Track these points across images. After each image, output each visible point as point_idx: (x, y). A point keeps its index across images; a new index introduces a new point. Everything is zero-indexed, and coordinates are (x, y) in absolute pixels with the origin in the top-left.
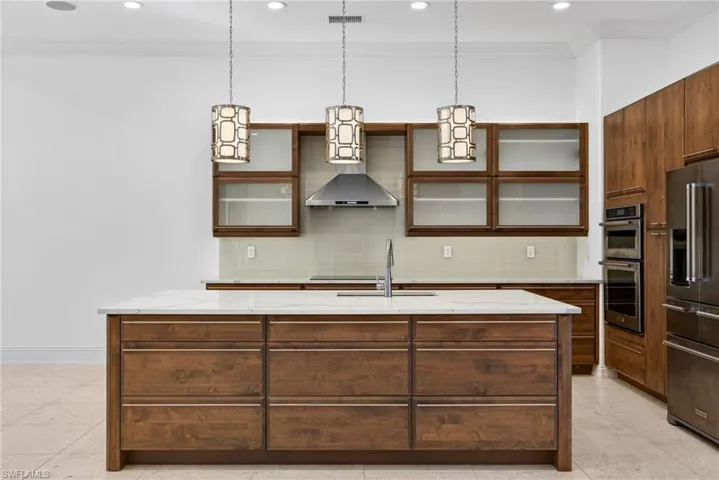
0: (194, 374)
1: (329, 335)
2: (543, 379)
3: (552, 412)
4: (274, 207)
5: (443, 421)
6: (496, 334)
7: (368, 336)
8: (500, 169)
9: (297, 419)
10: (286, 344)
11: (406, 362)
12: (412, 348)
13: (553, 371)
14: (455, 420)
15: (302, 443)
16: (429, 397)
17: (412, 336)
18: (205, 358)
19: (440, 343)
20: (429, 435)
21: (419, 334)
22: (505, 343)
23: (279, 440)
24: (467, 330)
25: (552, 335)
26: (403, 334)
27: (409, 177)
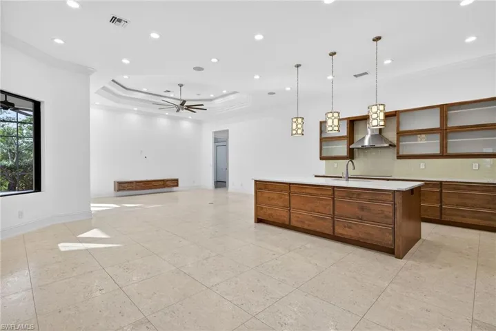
0: (273, 199)
1: (308, 191)
2: (387, 217)
3: (391, 231)
4: (342, 149)
5: (345, 227)
6: (366, 196)
7: (319, 192)
8: (448, 126)
9: (298, 217)
10: (295, 193)
11: (332, 203)
12: (333, 198)
13: (391, 214)
14: (350, 227)
15: (299, 225)
16: (341, 217)
17: (334, 193)
18: (275, 195)
19: (343, 197)
20: (340, 231)
21: (336, 193)
22: (370, 200)
23: (294, 223)
24: (353, 194)
25: (391, 199)
26: (331, 193)
27: (397, 134)
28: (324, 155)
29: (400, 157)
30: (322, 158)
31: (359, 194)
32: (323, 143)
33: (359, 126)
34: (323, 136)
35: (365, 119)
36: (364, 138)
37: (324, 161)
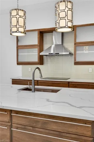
27: (75, 44)
28: (20, 60)
29: (76, 63)
30: (19, 63)
31: (45, 123)
32: (19, 51)
33: (47, 37)
34: (19, 44)
35: (51, 31)
36: (50, 47)
37: (21, 66)
